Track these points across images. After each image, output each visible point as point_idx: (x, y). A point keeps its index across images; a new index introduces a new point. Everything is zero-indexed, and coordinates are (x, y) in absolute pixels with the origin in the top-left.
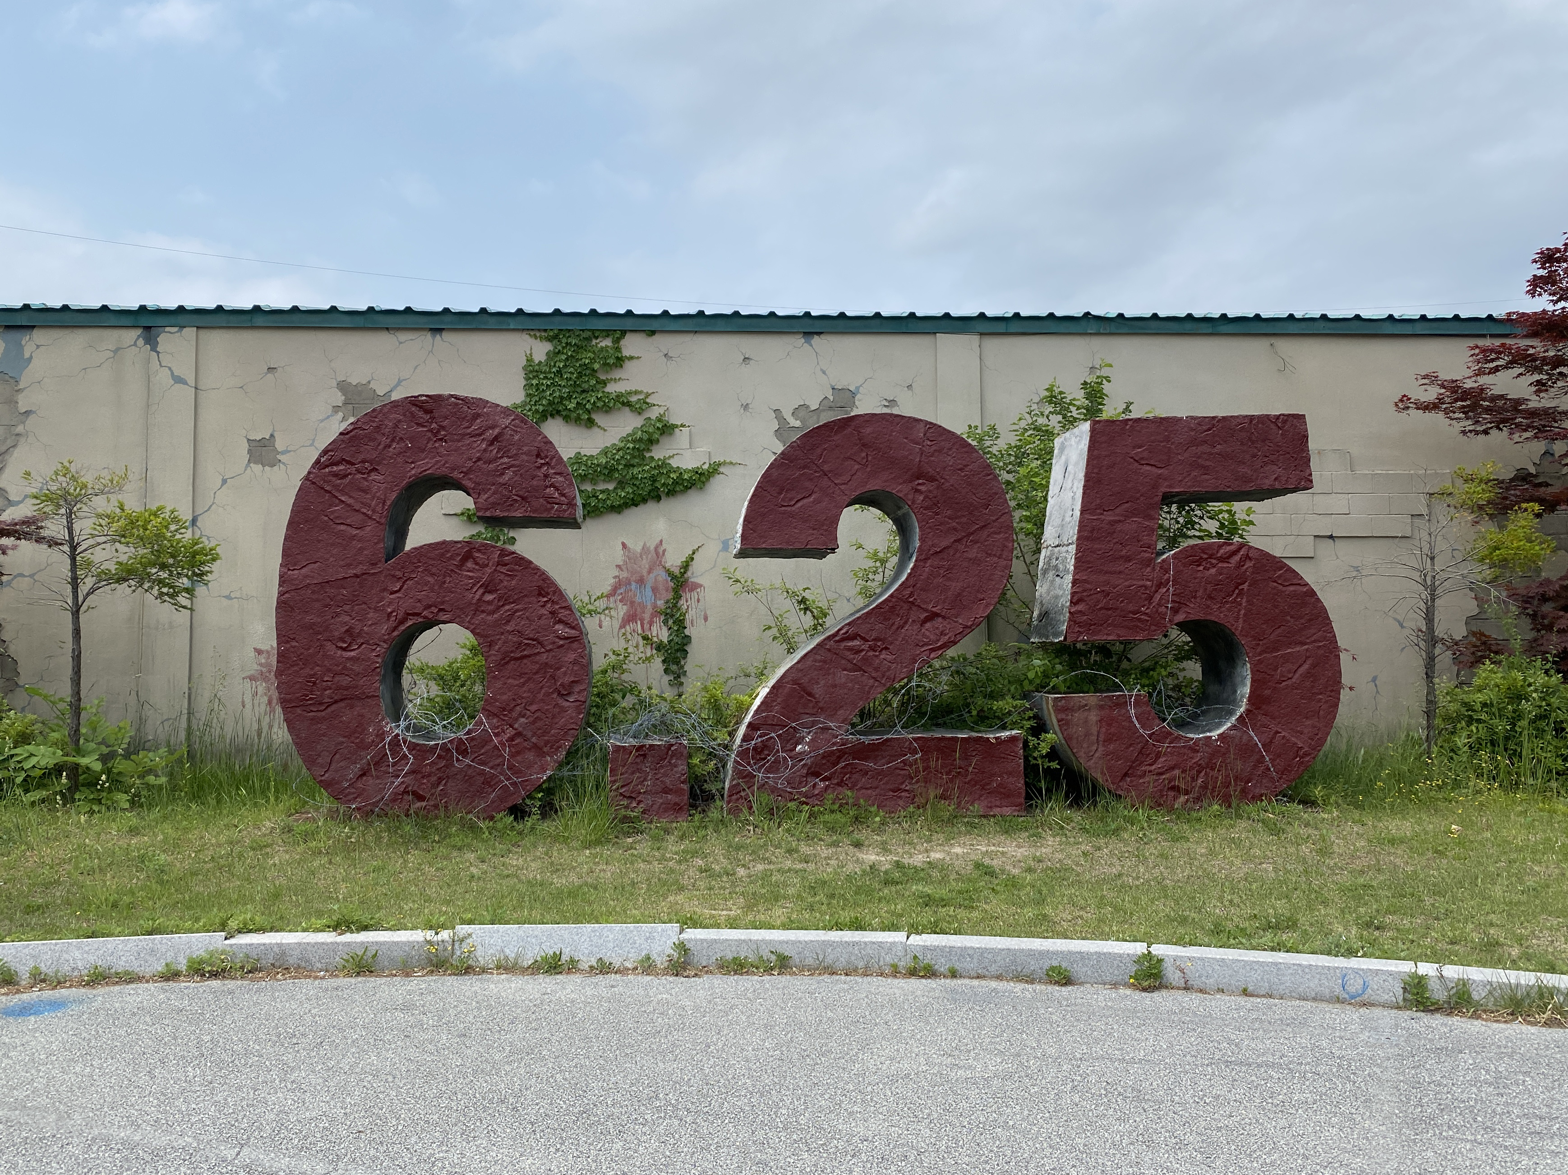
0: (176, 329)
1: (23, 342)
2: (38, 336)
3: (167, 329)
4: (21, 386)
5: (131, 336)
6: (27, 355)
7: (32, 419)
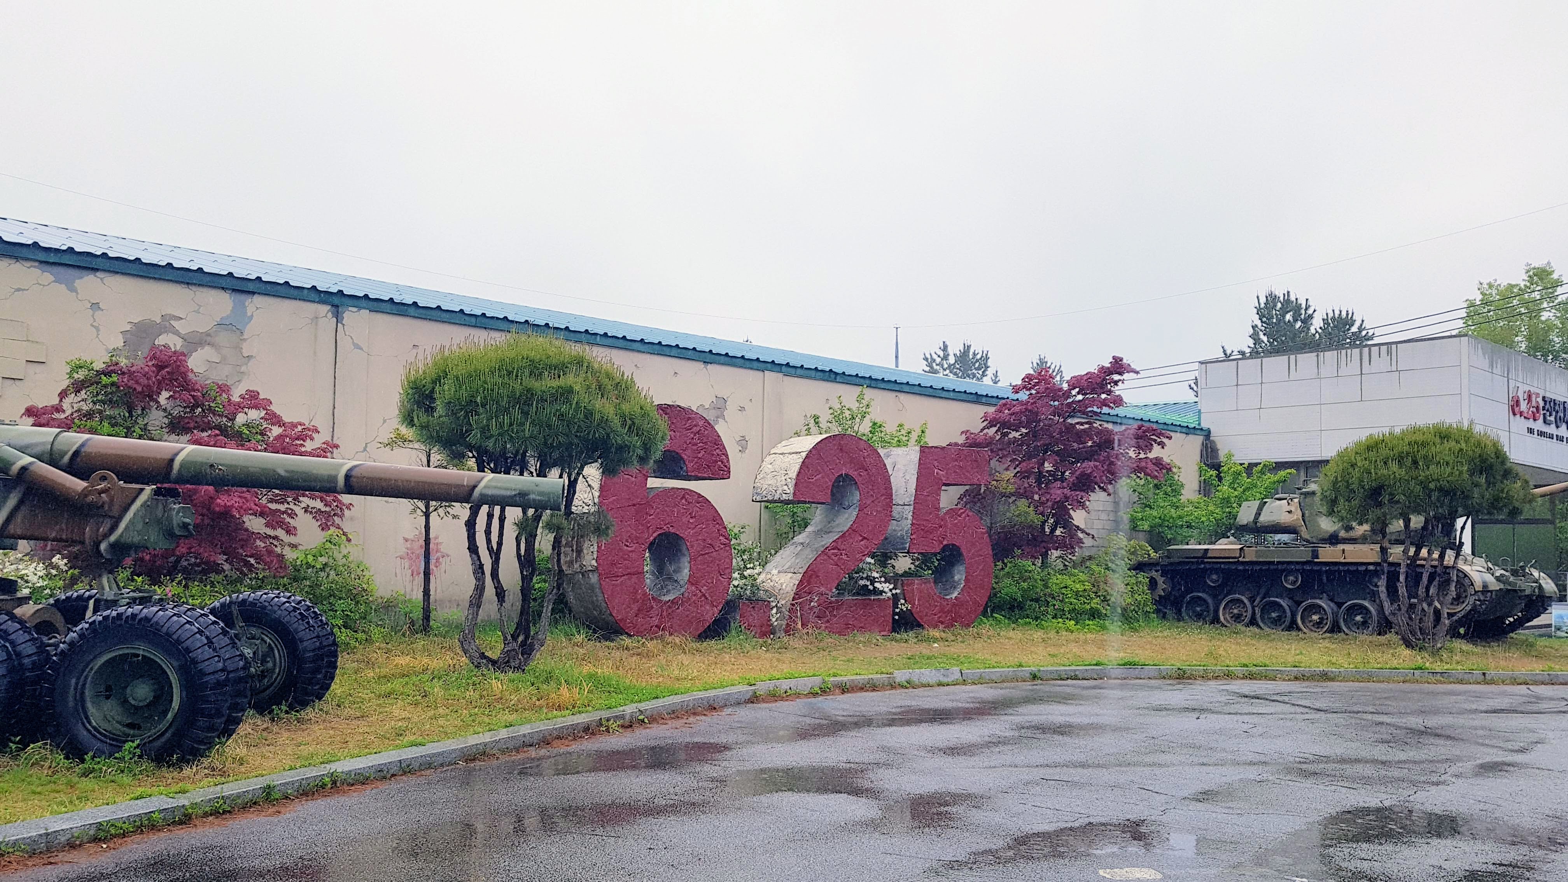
0: (355, 309)
1: (247, 304)
2: (258, 300)
3: (350, 308)
4: (245, 337)
5: (324, 309)
6: (249, 314)
7: (252, 361)
